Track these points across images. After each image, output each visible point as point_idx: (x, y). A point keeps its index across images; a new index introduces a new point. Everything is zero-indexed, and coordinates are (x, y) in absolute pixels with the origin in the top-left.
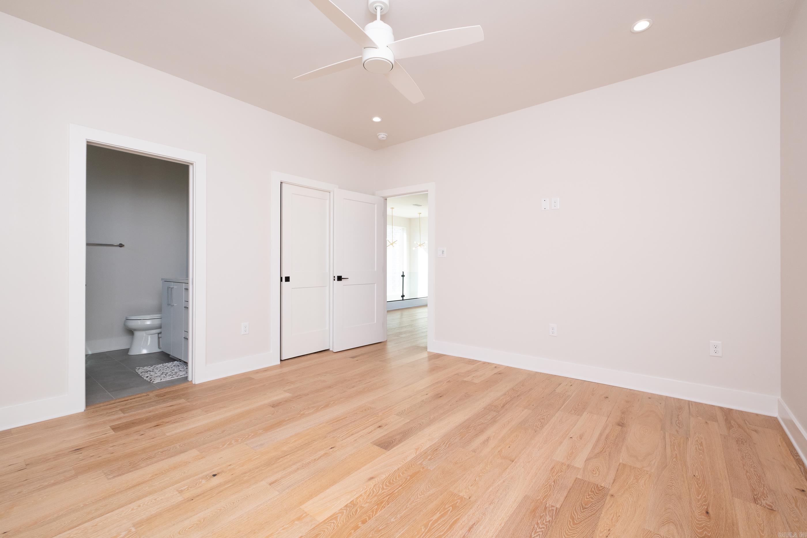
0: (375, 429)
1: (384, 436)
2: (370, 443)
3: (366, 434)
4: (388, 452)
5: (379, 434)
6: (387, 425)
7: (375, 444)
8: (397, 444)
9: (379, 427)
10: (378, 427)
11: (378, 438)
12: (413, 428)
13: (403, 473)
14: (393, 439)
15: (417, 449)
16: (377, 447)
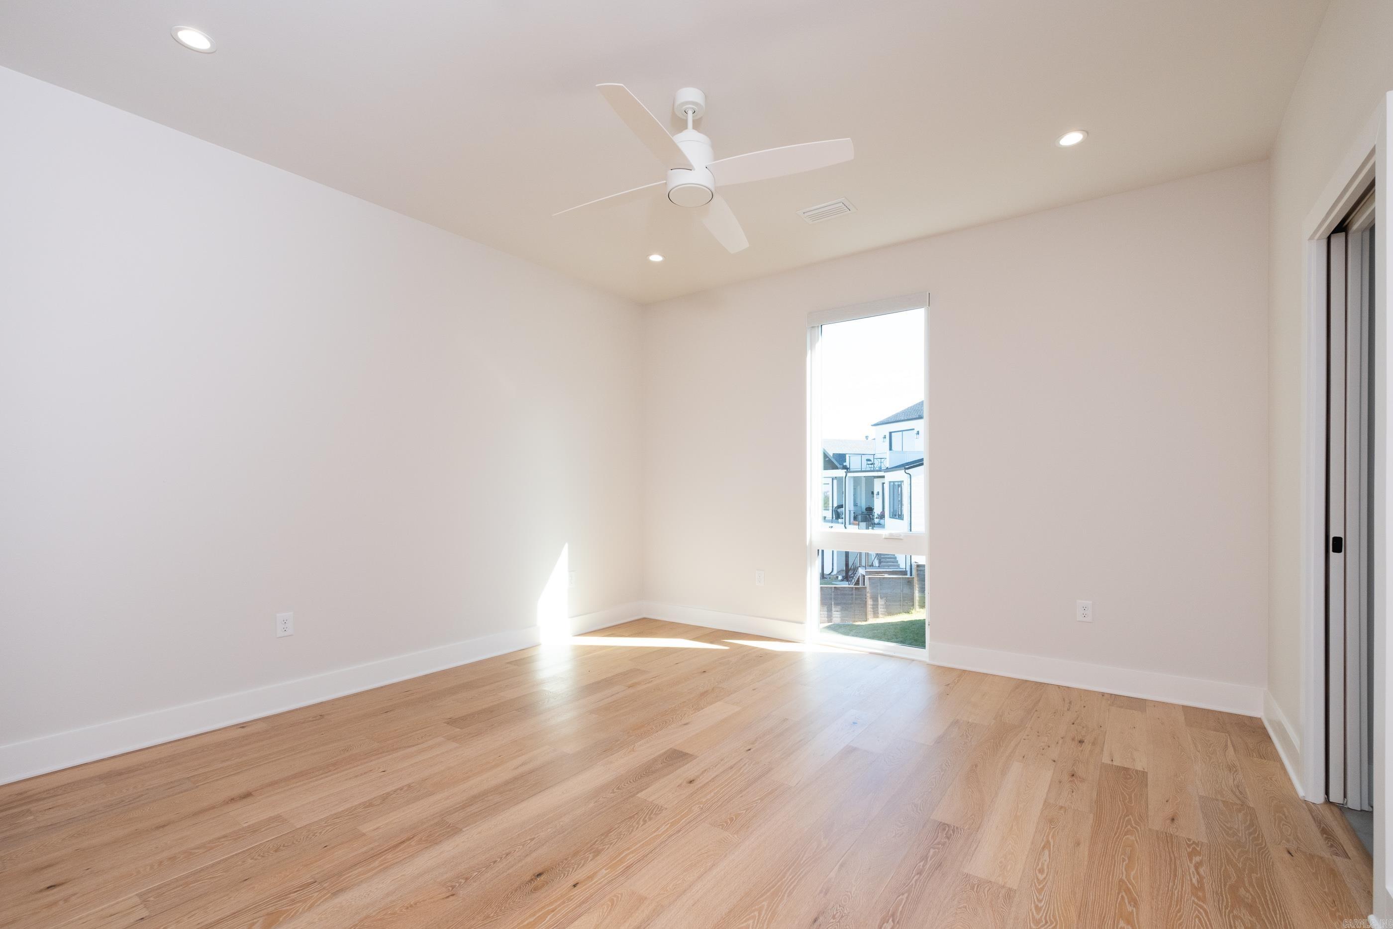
0: (698, 777)
1: (680, 767)
2: (698, 757)
3: (710, 769)
4: (671, 747)
5: (689, 770)
6: (679, 786)
7: (692, 755)
8: (660, 756)
9: (691, 781)
10: (693, 780)
11: (689, 764)
12: (633, 781)
13: (652, 729)
14: (665, 762)
15: (633, 750)
16: (687, 752)
